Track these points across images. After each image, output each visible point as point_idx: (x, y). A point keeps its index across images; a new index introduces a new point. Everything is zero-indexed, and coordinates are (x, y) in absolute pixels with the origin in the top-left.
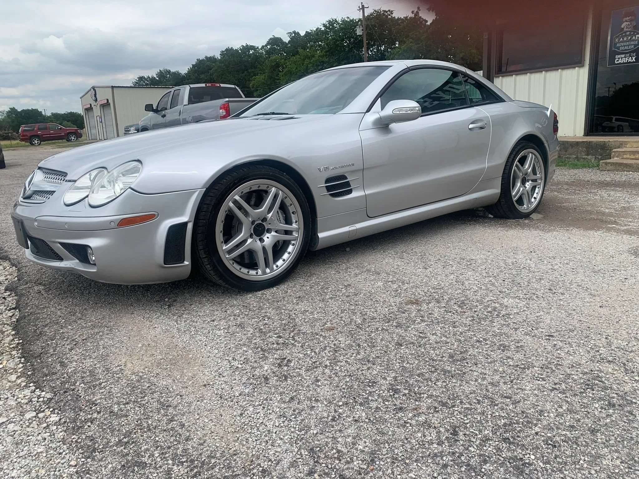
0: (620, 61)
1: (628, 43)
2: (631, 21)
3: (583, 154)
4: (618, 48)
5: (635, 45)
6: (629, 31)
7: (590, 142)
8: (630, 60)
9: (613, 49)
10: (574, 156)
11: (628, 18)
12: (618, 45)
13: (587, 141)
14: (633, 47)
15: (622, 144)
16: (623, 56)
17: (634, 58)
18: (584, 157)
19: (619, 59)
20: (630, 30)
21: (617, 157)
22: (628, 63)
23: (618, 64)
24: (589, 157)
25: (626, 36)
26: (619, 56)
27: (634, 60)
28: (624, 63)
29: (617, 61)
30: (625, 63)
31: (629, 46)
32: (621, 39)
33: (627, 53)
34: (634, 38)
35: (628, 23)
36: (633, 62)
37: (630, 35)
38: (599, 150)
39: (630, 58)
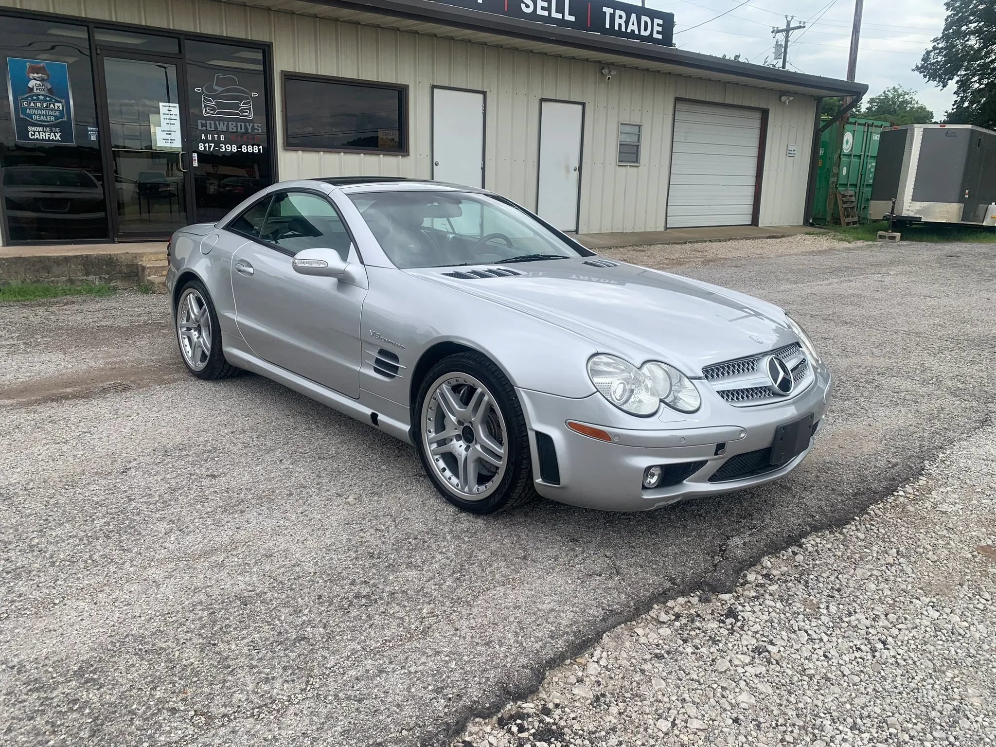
0: (37, 136)
1: (44, 112)
2: (42, 80)
3: (80, 274)
4: (30, 116)
5: (56, 118)
6: (43, 95)
7: (87, 256)
8: (52, 137)
9: (21, 116)
10: (65, 279)
11: (36, 75)
12: (28, 111)
13: (82, 256)
14: (53, 118)
15: (136, 257)
16: (41, 129)
17: (58, 136)
18: (81, 278)
19: (34, 132)
20: (43, 92)
21: (154, 274)
22: (49, 140)
23: (34, 140)
24: (91, 277)
25: (38, 100)
26: (34, 129)
27: (58, 137)
28: (43, 140)
29: (32, 135)
30: (46, 140)
31: (46, 116)
32: (32, 104)
33: (46, 126)
34: (52, 106)
35: (38, 82)
36: (58, 141)
37: (45, 100)
38: (104, 267)
39: (52, 134)
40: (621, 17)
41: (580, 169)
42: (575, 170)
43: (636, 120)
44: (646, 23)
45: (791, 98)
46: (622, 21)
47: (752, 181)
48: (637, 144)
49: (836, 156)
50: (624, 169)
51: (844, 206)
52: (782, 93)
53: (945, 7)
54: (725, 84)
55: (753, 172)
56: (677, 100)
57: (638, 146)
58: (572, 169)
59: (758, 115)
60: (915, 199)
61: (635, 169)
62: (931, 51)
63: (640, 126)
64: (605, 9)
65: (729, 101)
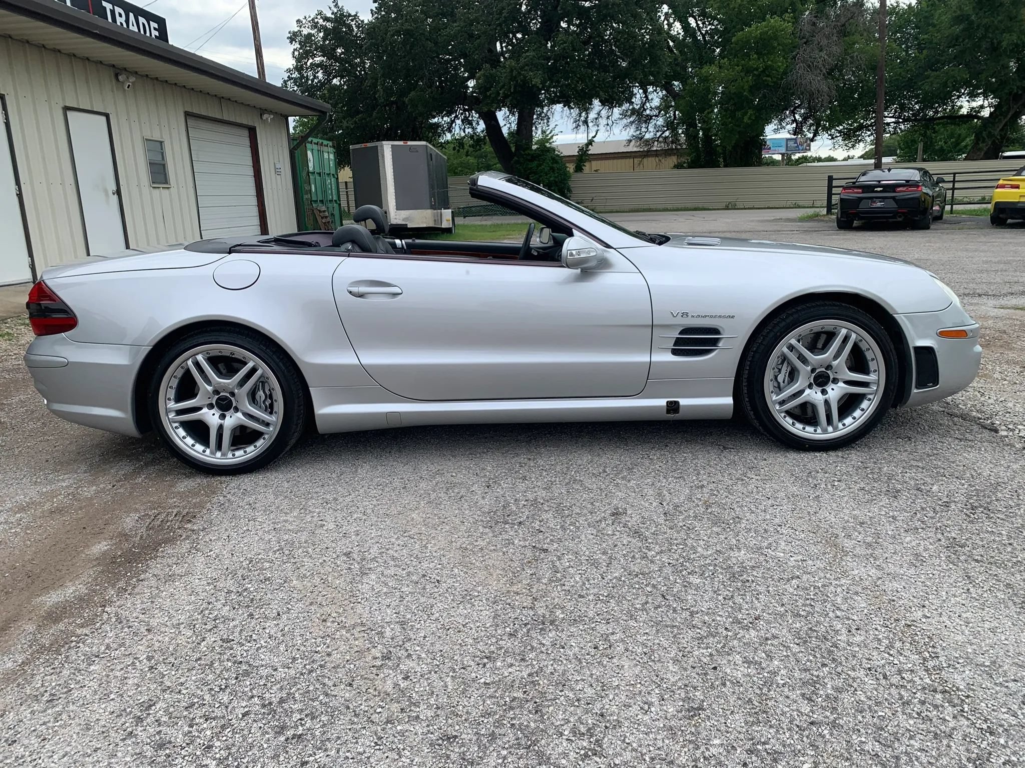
40: (120, 15)
41: (118, 192)
42: (114, 194)
43: (156, 136)
44: (144, 24)
45: (272, 116)
46: (123, 20)
47: (254, 201)
48: (162, 162)
49: (304, 174)
50: (157, 191)
51: (324, 221)
52: (262, 111)
53: (288, 41)
54: (221, 99)
55: (253, 191)
56: (187, 114)
57: (164, 165)
58: (110, 193)
59: (246, 133)
60: (399, 207)
61: (166, 190)
62: (287, 81)
63: (161, 142)
64: (104, 4)
65: (226, 117)
